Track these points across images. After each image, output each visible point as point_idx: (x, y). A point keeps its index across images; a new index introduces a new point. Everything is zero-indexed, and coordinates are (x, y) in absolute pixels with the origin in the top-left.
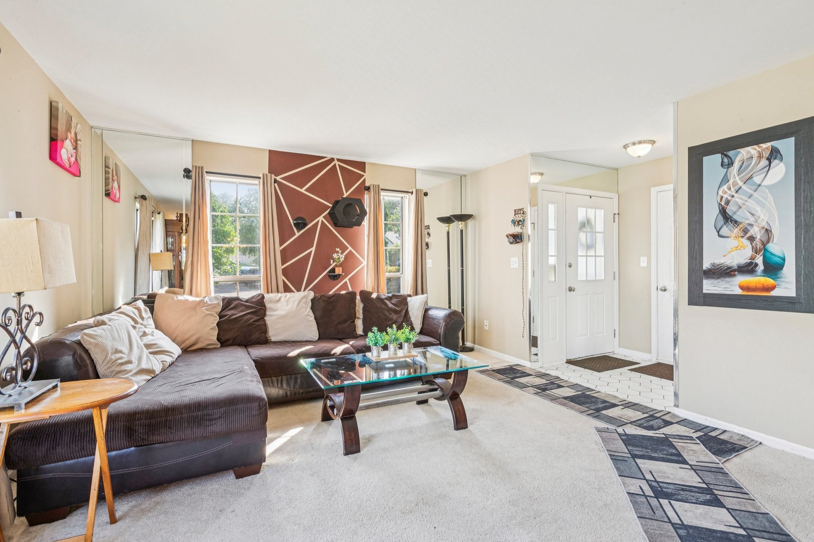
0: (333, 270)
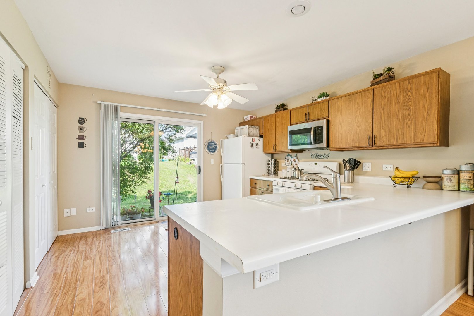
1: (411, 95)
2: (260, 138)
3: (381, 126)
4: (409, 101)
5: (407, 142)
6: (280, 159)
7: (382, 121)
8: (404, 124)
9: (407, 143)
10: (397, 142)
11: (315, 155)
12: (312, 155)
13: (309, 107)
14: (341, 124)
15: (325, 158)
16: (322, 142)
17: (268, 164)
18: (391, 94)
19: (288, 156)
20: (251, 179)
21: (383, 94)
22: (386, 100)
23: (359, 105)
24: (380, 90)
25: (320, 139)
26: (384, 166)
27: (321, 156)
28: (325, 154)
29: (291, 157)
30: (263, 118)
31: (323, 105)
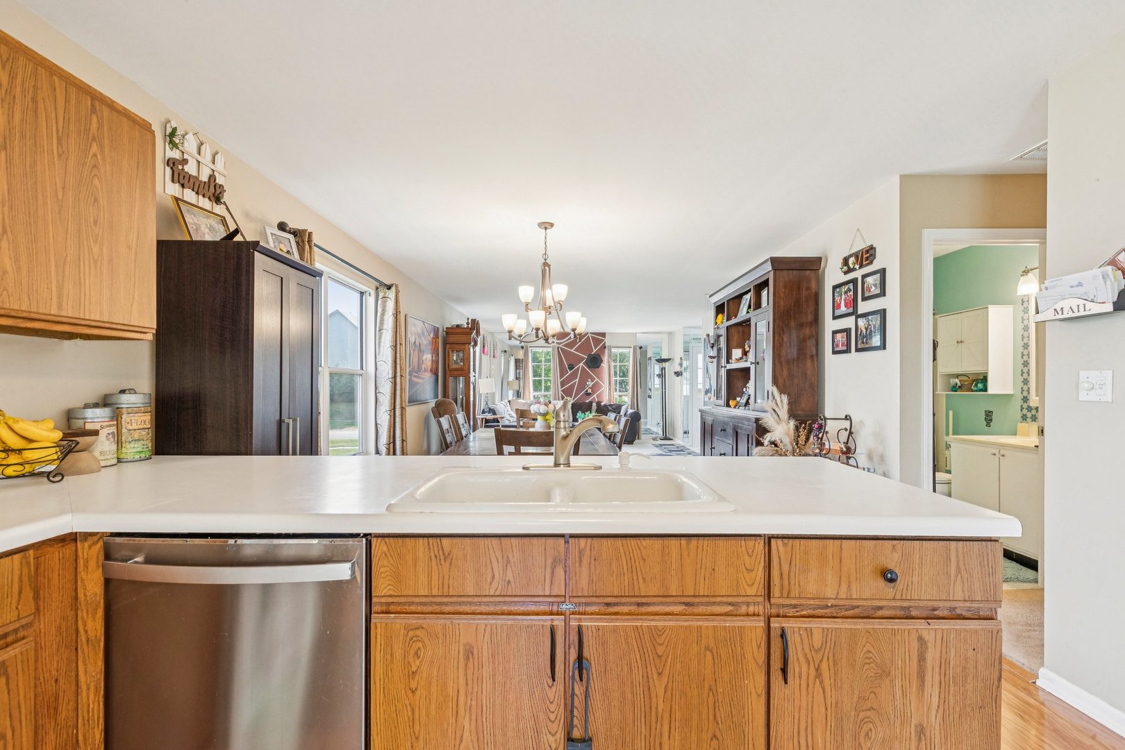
0: (587, 391)
1: (99, 157)
4: (93, 173)
5: (89, 315)
9: (92, 319)
18: (35, 101)
22: (18, 116)
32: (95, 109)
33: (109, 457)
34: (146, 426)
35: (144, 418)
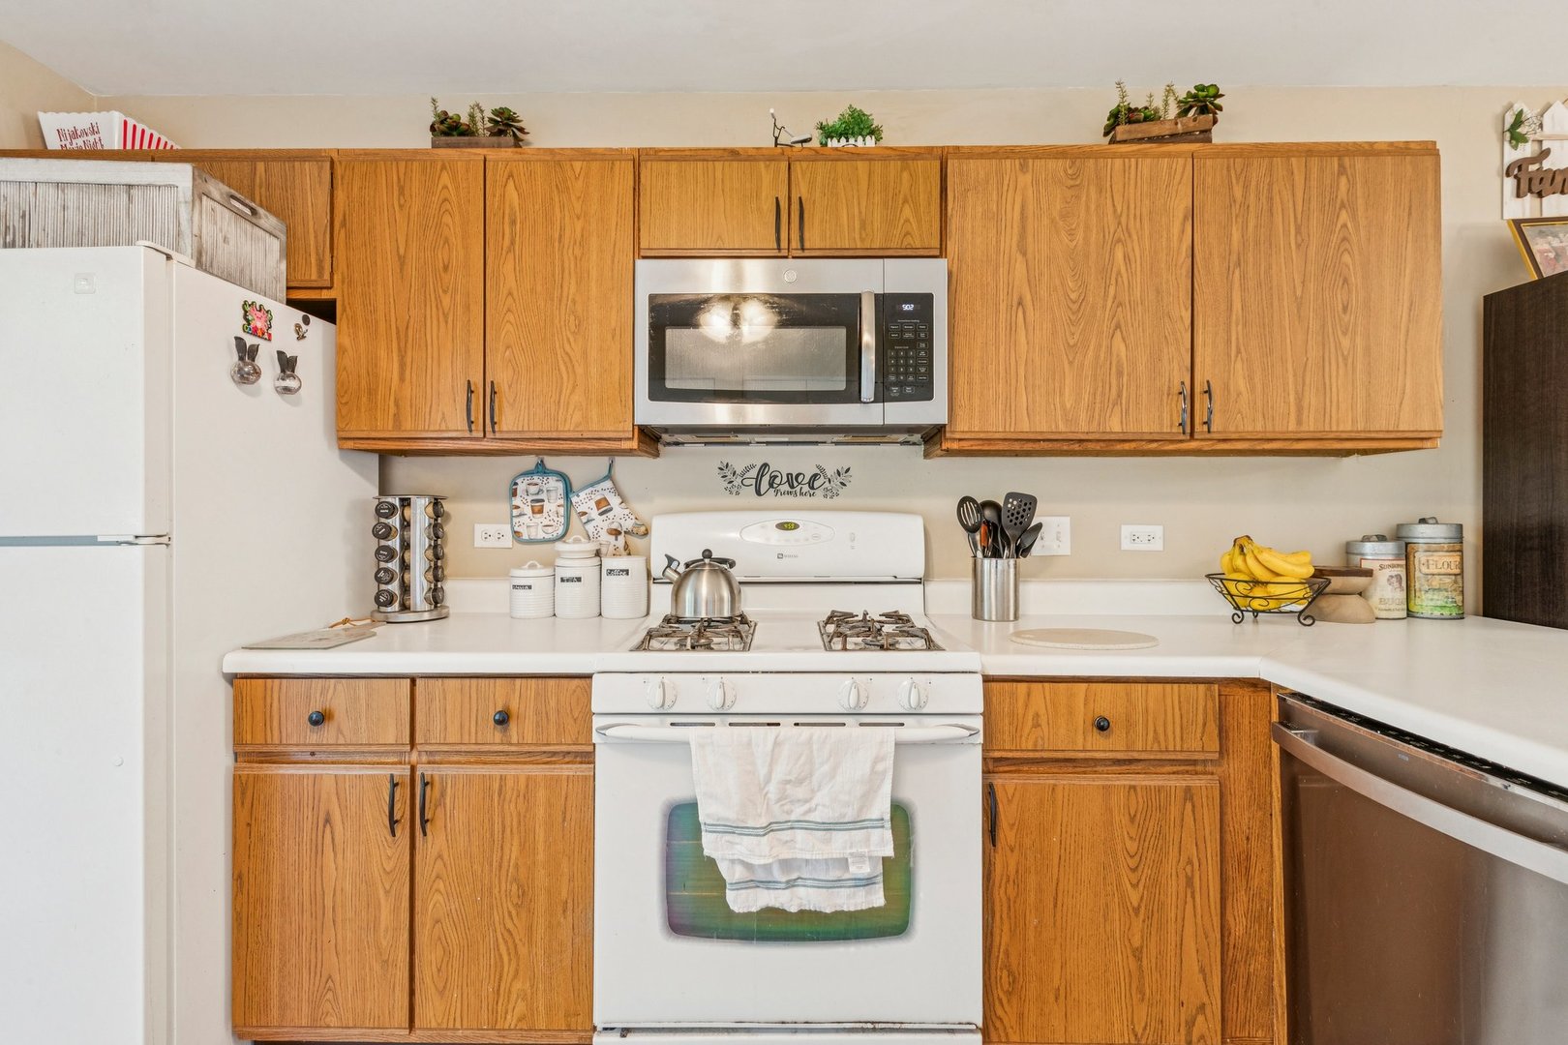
1: (1349, 225)
2: (306, 321)
3: (1229, 341)
4: (1342, 249)
5: (1338, 425)
6: (462, 495)
7: (1234, 317)
8: (1327, 347)
9: (1341, 429)
10: (1299, 422)
11: (753, 473)
12: (730, 476)
13: (797, 167)
14: (1020, 303)
15: (819, 493)
16: (925, 392)
17: (382, 533)
18: (1270, 199)
19: (536, 479)
20: (233, 679)
21: (1238, 192)
22: (1251, 225)
23: (1124, 220)
24: (1225, 172)
25: (906, 374)
26: (1126, 531)
27: (792, 480)
28: (822, 470)
29: (561, 485)
30: (334, 165)
31: (905, 175)
32: (1344, 168)
33: (1392, 607)
34: (1449, 571)
35: (1448, 559)
